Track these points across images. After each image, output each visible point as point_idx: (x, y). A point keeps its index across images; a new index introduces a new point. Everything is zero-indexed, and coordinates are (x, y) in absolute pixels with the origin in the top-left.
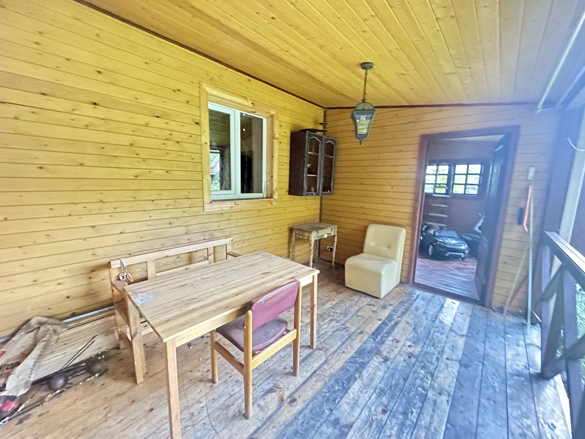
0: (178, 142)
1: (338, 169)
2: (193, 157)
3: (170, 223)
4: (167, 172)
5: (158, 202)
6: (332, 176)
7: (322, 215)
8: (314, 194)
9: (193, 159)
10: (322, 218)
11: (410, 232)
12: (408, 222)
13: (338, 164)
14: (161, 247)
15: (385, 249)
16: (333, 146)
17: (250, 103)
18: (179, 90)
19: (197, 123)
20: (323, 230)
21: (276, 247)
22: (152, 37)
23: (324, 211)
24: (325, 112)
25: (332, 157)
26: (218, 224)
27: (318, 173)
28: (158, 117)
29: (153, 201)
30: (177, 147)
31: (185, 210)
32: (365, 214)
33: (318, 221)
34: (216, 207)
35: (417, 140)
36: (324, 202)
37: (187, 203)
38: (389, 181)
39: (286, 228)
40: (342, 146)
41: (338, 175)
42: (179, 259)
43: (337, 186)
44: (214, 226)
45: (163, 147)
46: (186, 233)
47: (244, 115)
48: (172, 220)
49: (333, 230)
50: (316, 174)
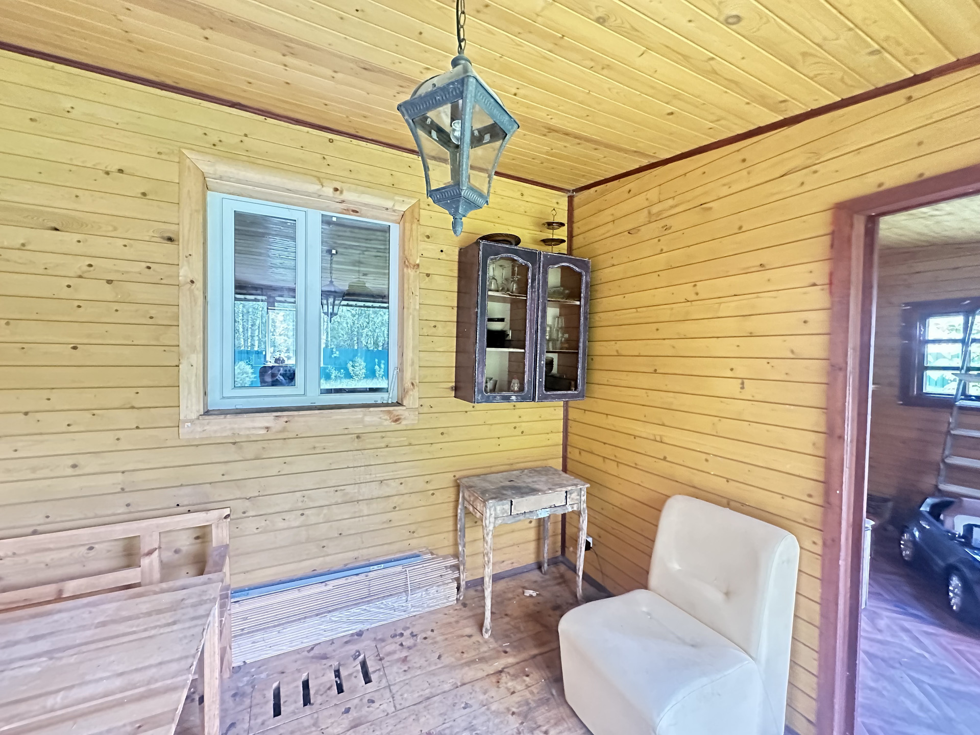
0: (109, 282)
1: (599, 333)
2: (153, 312)
3: (74, 466)
4: (75, 348)
5: (39, 416)
6: (581, 351)
7: (569, 449)
8: (513, 398)
9: (151, 318)
10: (569, 455)
11: (818, 549)
12: (812, 512)
13: (600, 318)
14: (42, 521)
16: (580, 274)
17: (331, 190)
18: (121, 171)
19: (170, 239)
20: (531, 499)
22: (53, 68)
23: (571, 438)
24: (571, 200)
25: (578, 303)
26: (223, 468)
27: (527, 343)
28: (56, 229)
29: (26, 414)
30: (107, 292)
31: (121, 434)
32: (665, 459)
34: (219, 427)
35: (821, 224)
36: (573, 414)
37: (128, 418)
38: (733, 363)
39: (447, 480)
40: (605, 274)
41: (599, 348)
42: (92, 553)
44: (215, 473)
45: (66, 293)
46: (123, 489)
47: (334, 219)
48: (81, 460)
49: (574, 495)
50: (524, 349)
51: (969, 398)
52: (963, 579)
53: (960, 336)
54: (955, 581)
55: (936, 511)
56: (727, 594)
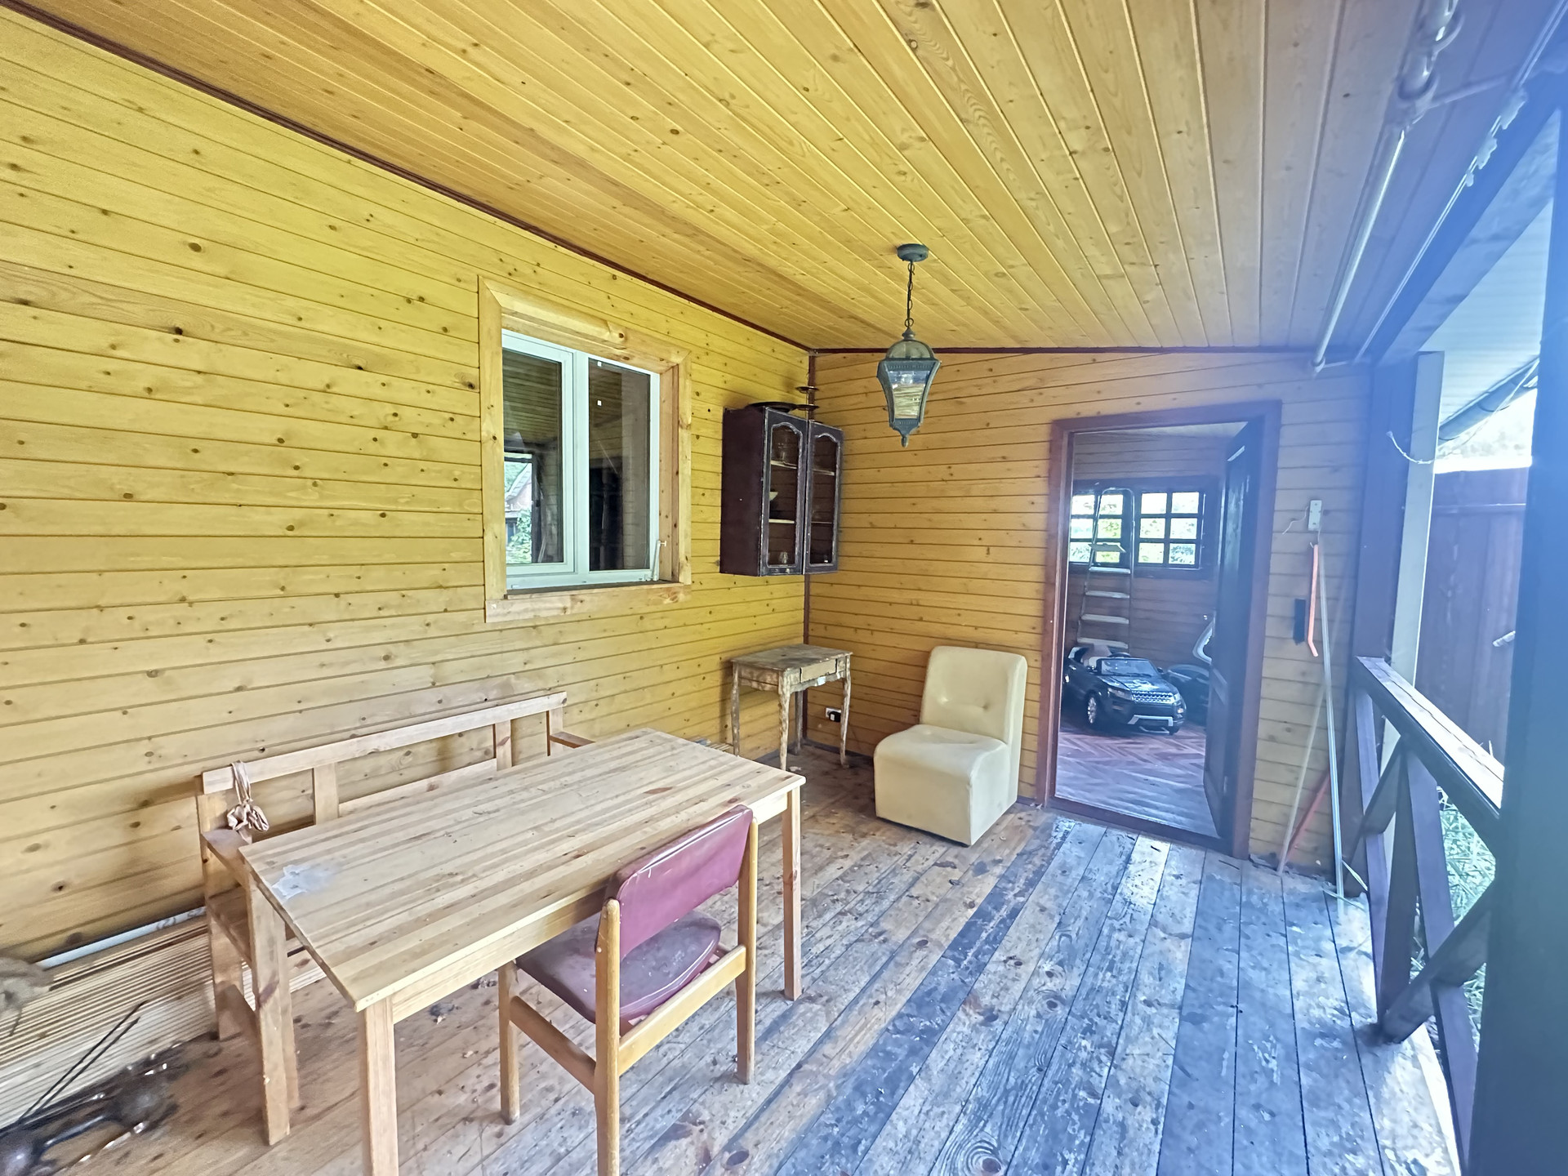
0: (415, 435)
1: (848, 505)
2: (457, 473)
3: (387, 658)
4: (383, 515)
5: (350, 598)
6: (835, 523)
7: (811, 626)
8: (788, 570)
9: (456, 480)
10: (810, 633)
11: (1038, 664)
12: (1033, 639)
13: (850, 490)
14: (358, 725)
15: (976, 711)
16: (836, 445)
17: (617, 335)
18: (421, 299)
19: (471, 386)
20: (814, 666)
21: (687, 715)
22: (349, 162)
23: (813, 615)
24: (812, 360)
25: (833, 474)
26: (522, 656)
27: (798, 514)
28: (360, 368)
29: (337, 595)
30: (413, 449)
31: (430, 618)
32: (921, 619)
33: (801, 640)
34: (521, 608)
35: (1043, 433)
36: (814, 590)
37: (437, 599)
38: (981, 534)
39: (714, 663)
40: (859, 445)
41: (848, 521)
42: (410, 759)
43: (848, 549)
44: (515, 662)
45: (373, 448)
46: (434, 684)
47: (599, 364)
48: (392, 648)
49: (841, 664)
50: (794, 519)
51: (1096, 565)
52: (1098, 700)
53: (1091, 512)
54: (1092, 701)
55: (1079, 655)
56: (986, 707)
